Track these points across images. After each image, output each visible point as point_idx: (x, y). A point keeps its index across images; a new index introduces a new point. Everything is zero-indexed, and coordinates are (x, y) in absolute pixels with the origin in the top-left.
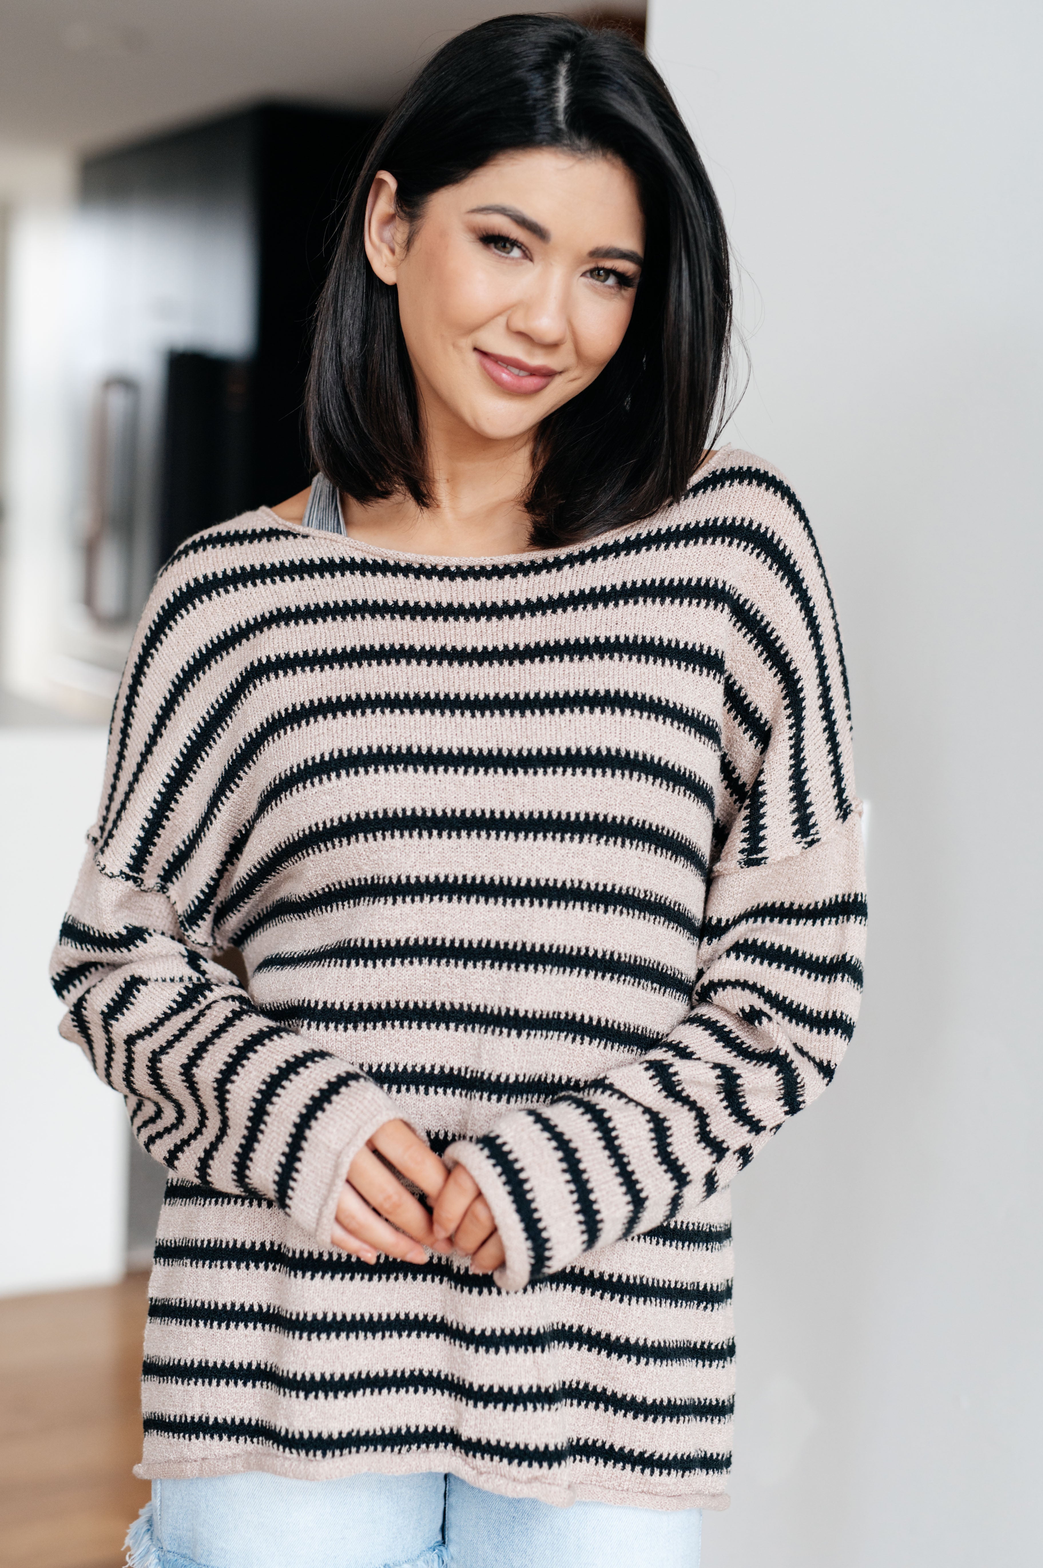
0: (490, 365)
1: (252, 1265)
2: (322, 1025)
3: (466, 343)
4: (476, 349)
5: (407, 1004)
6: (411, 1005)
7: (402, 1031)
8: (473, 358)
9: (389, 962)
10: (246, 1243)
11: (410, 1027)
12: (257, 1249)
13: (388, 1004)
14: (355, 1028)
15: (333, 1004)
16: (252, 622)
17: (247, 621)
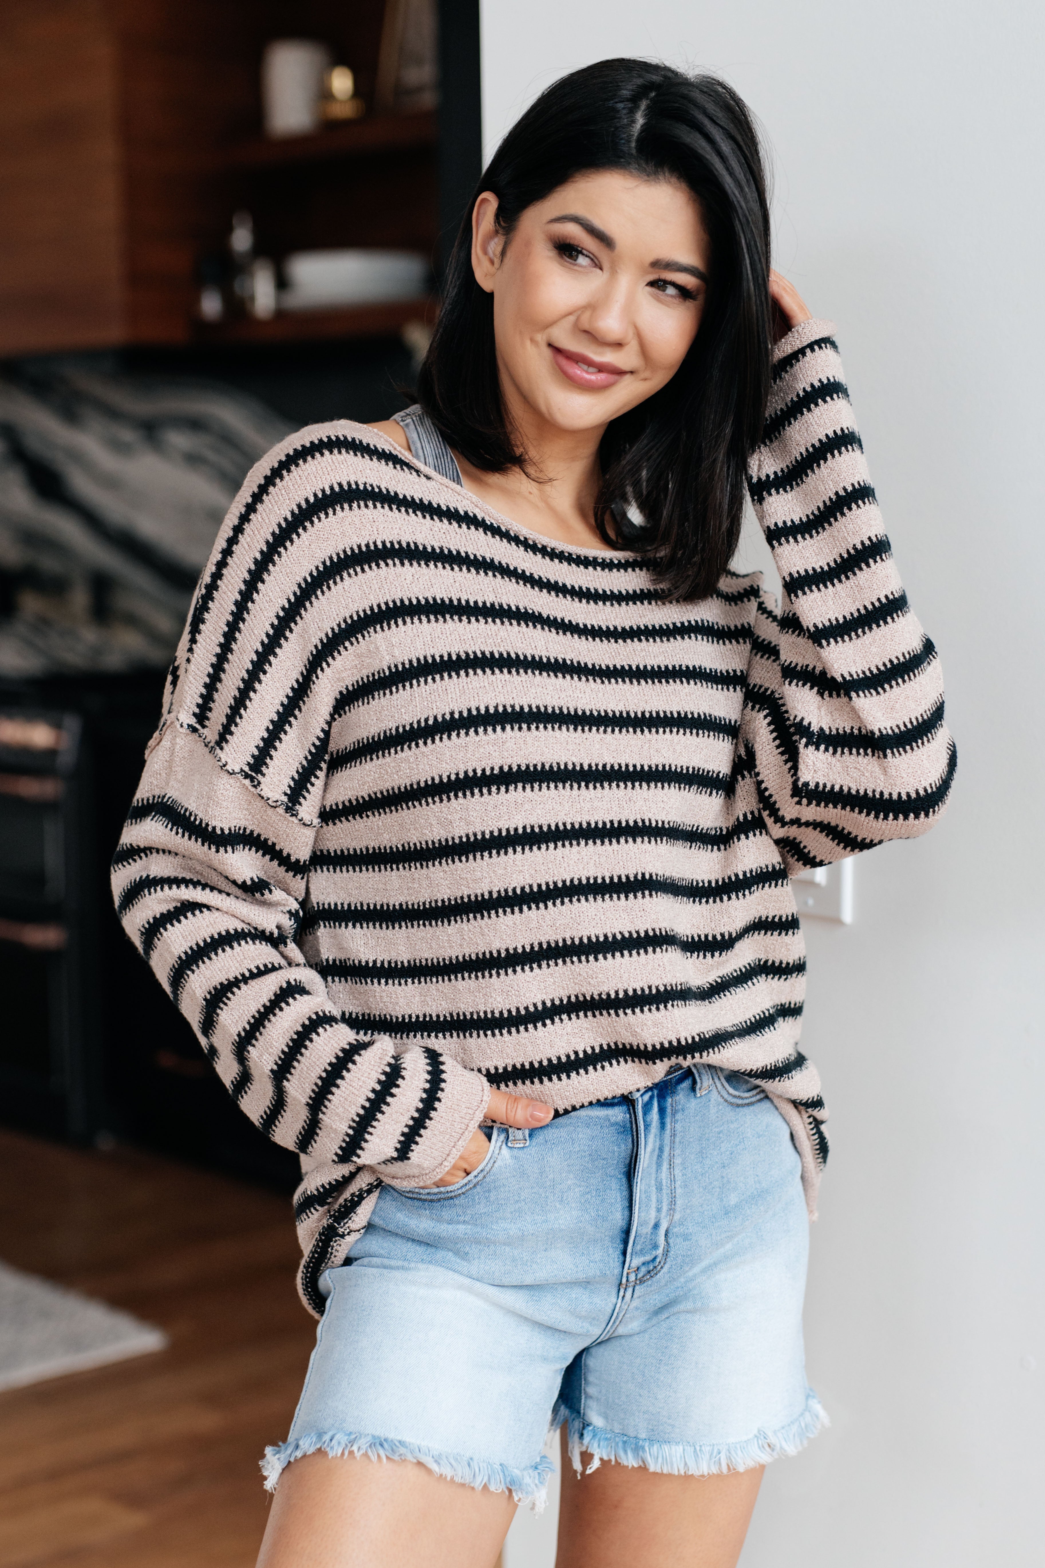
0: (564, 362)
2: (510, 971)
3: (541, 338)
4: (550, 345)
5: (581, 939)
6: (585, 941)
7: (581, 965)
8: (547, 352)
9: (558, 902)
11: (588, 961)
13: (564, 940)
14: (540, 966)
15: (515, 949)
16: (389, 545)
17: (384, 543)
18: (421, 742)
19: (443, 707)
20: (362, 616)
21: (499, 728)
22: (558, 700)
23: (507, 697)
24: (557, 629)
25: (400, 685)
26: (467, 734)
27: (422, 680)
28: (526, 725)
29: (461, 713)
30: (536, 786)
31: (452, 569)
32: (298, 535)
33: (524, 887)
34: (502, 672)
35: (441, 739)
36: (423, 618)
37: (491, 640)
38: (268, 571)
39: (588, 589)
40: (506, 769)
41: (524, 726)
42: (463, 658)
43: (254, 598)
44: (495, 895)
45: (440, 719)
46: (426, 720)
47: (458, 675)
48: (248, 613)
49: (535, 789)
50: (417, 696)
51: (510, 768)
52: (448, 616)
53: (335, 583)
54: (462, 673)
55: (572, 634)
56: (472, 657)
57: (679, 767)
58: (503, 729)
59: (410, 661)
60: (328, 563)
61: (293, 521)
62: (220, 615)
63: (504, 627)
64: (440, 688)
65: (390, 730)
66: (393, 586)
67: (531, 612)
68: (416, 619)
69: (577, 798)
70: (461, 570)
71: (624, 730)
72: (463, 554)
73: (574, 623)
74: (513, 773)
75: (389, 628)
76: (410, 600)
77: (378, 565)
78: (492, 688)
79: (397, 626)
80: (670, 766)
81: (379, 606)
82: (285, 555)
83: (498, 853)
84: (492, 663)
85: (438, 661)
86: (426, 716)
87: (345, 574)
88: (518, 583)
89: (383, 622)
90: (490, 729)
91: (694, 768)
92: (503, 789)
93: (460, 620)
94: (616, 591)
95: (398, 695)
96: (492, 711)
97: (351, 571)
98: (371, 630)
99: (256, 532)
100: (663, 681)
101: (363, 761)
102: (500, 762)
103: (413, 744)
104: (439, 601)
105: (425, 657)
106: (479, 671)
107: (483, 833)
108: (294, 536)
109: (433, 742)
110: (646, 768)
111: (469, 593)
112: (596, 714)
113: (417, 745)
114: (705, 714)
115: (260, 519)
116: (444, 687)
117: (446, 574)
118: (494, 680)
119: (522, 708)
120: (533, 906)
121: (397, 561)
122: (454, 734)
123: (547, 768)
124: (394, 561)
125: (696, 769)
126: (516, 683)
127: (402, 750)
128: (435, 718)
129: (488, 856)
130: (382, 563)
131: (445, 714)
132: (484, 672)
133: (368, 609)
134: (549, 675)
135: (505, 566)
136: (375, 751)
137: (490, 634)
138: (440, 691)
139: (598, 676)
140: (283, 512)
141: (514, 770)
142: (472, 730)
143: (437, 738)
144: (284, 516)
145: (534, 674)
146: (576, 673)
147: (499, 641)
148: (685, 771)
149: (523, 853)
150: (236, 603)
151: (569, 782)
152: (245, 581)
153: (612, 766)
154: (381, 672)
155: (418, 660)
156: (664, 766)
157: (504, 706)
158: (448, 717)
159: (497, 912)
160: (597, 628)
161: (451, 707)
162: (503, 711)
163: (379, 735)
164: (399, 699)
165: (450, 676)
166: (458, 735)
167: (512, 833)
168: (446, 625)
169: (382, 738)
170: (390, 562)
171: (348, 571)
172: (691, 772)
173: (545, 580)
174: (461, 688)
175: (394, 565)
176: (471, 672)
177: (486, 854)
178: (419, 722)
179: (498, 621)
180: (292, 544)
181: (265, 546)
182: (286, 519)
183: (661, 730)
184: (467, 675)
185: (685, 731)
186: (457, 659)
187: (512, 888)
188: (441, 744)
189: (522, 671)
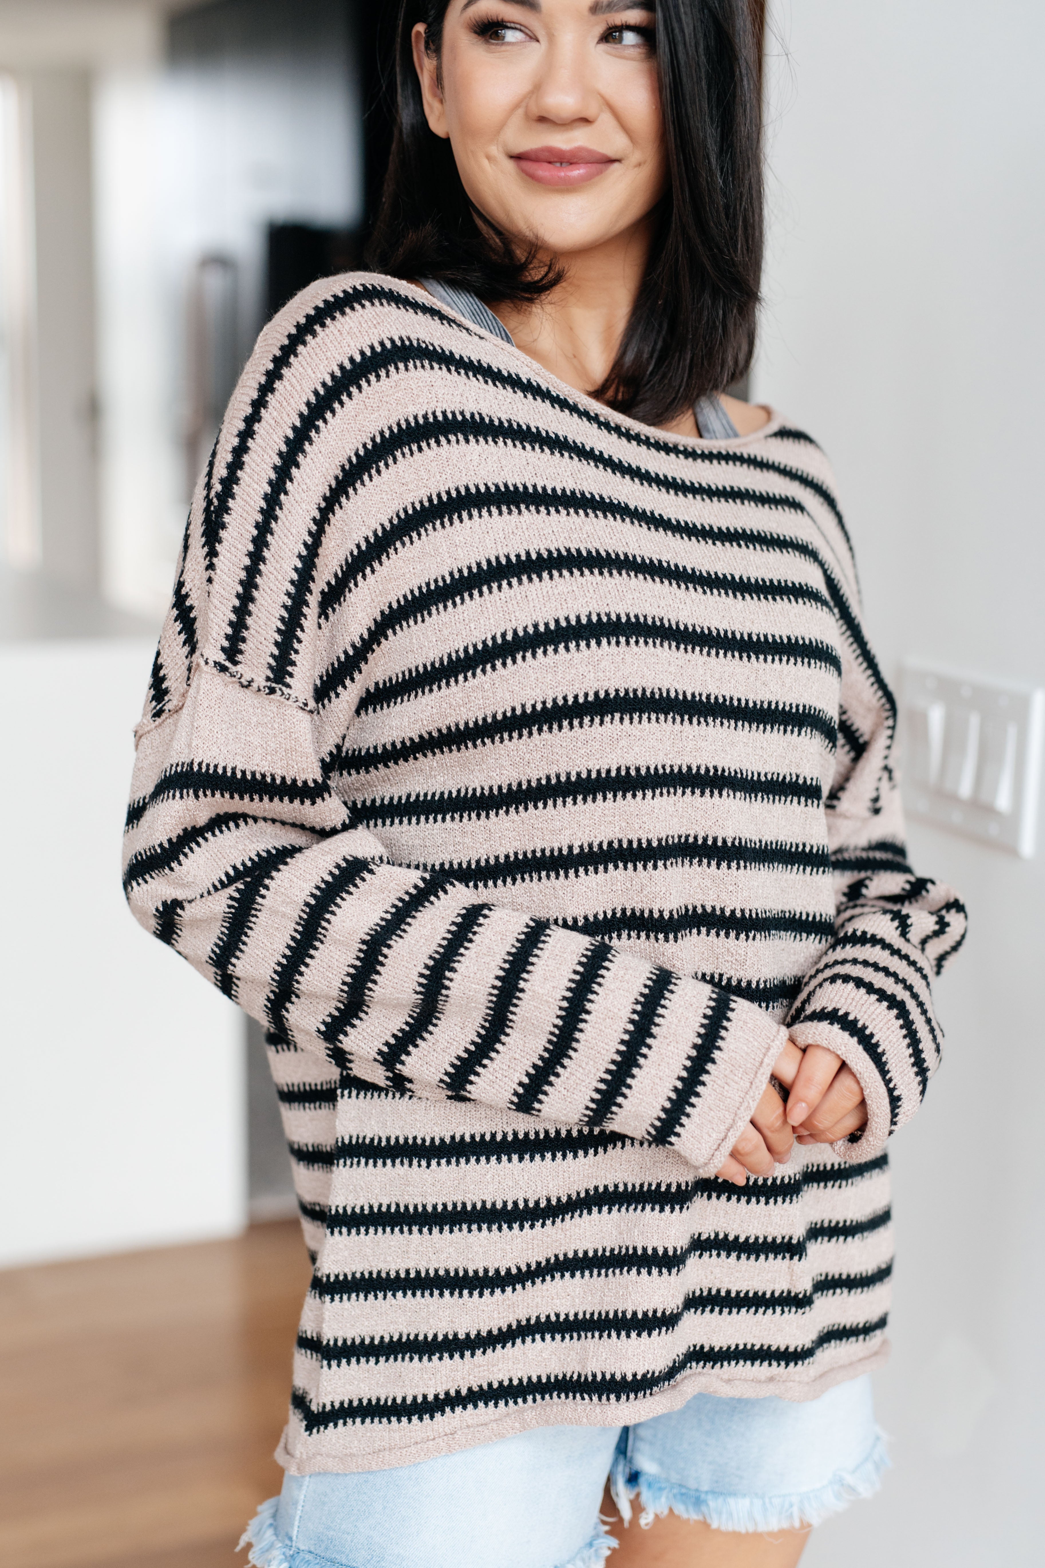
1: (505, 1226)
10: (497, 1203)
12: (509, 1208)
16: (450, 416)
17: (444, 413)
18: (498, 664)
19: (524, 617)
20: (418, 508)
21: (593, 643)
22: (658, 610)
23: (600, 604)
24: (647, 524)
25: (466, 595)
26: (556, 651)
27: (495, 586)
28: (624, 638)
29: (547, 625)
30: (636, 717)
31: (524, 448)
32: (342, 404)
33: (613, 842)
34: (592, 573)
35: (524, 658)
36: (494, 510)
37: (576, 536)
38: (303, 451)
39: (674, 479)
40: (602, 695)
41: (622, 640)
42: (545, 556)
43: (288, 489)
44: (576, 851)
45: (521, 633)
46: (504, 635)
47: (540, 578)
48: (281, 509)
49: (634, 720)
50: (489, 606)
51: (607, 693)
52: (523, 507)
53: (387, 466)
54: (545, 575)
55: (665, 530)
56: (555, 555)
57: (788, 704)
58: (599, 644)
59: (479, 565)
60: (378, 440)
61: (334, 386)
62: (245, 515)
63: (589, 520)
64: (518, 594)
65: (457, 652)
66: (456, 469)
67: (616, 502)
68: (484, 512)
69: (679, 735)
70: (533, 449)
71: (729, 654)
72: (534, 430)
73: (665, 518)
74: (611, 700)
75: (451, 524)
76: (477, 487)
77: (438, 442)
78: (582, 594)
79: (461, 521)
80: (777, 703)
81: (439, 496)
82: (324, 429)
83: (585, 800)
84: (580, 562)
85: (514, 562)
86: (503, 631)
87: (398, 454)
88: (597, 467)
89: (444, 517)
90: (583, 644)
91: (804, 706)
92: (597, 720)
93: (538, 512)
94: (704, 485)
95: (464, 607)
96: (584, 621)
97: (406, 450)
98: (430, 527)
99: (285, 403)
100: (770, 597)
101: (420, 693)
102: (596, 685)
103: (489, 666)
104: (512, 488)
105: (497, 558)
106: (565, 573)
107: (568, 775)
108: (336, 405)
109: (514, 662)
110: (751, 705)
111: (545, 478)
112: (699, 630)
113: (494, 668)
114: (816, 641)
115: (289, 388)
116: (523, 593)
117: (518, 453)
118: (584, 583)
119: (618, 617)
120: (621, 865)
121: (461, 437)
122: (540, 651)
123: (648, 694)
124: (457, 436)
125: (807, 707)
126: (610, 586)
127: (474, 675)
128: (515, 632)
129: (572, 802)
130: (443, 439)
131: (527, 626)
132: (572, 573)
133: (425, 500)
134: (645, 578)
135: (581, 445)
136: (436, 680)
137: (573, 528)
138: (519, 598)
139: (699, 584)
140: (319, 376)
141: (612, 696)
142: (562, 646)
143: (519, 657)
144: (321, 380)
145: (629, 575)
146: (674, 579)
147: (585, 536)
148: (794, 710)
149: (614, 801)
150: (266, 497)
151: (672, 714)
152: (275, 468)
153: (716, 698)
154: (440, 579)
155: (489, 562)
156: (770, 703)
157: (599, 615)
158: (531, 630)
159: (577, 872)
160: (691, 526)
161: (534, 618)
162: (597, 621)
163: (441, 659)
164: (466, 613)
165: (530, 580)
166: (545, 652)
167: (603, 775)
168: (521, 517)
169: (446, 663)
170: (452, 438)
171: (402, 450)
172: (801, 711)
173: (626, 465)
174: (545, 593)
175: (458, 441)
176: (555, 573)
177: (569, 800)
178: (494, 638)
179: (581, 512)
180: (334, 415)
181: (299, 420)
182: (324, 384)
183: (770, 658)
184: (551, 578)
185: (796, 660)
186: (537, 558)
187: (598, 842)
188: (524, 665)
189: (615, 572)
